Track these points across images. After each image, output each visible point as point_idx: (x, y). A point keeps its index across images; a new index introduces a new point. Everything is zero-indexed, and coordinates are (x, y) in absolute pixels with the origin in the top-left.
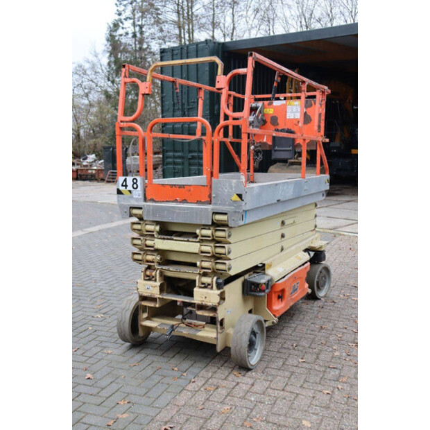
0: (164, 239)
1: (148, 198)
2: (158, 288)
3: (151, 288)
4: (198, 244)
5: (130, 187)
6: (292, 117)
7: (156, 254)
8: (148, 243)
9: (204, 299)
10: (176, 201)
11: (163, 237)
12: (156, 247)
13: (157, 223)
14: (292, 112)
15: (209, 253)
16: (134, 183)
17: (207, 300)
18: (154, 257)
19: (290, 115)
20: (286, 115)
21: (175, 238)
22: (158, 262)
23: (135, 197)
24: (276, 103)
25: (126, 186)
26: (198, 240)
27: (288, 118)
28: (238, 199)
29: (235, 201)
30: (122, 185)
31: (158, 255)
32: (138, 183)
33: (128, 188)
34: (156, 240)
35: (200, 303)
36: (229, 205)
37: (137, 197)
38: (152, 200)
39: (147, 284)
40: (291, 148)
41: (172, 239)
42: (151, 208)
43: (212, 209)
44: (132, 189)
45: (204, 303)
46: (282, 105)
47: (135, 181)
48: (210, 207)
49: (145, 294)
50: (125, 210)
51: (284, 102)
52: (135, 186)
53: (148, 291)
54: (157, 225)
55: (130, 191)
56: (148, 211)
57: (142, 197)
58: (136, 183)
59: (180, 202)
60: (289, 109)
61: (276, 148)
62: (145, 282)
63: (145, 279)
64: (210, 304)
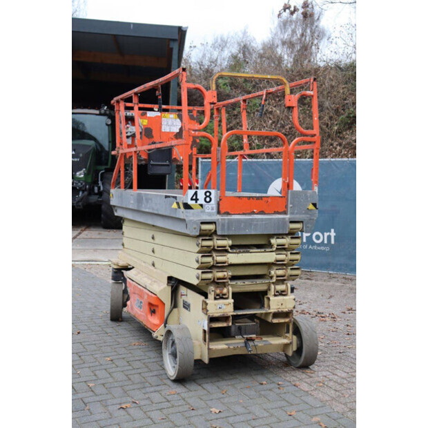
0: (240, 252)
1: (222, 211)
2: (232, 305)
3: (224, 307)
4: (274, 253)
5: (201, 201)
6: (168, 130)
7: (228, 270)
8: (220, 259)
9: (280, 306)
10: (253, 213)
11: (238, 251)
12: (230, 262)
14: (167, 125)
15: (284, 261)
16: (207, 196)
17: (283, 306)
18: (225, 273)
19: (165, 128)
20: (161, 128)
21: (251, 251)
22: (229, 278)
23: (207, 211)
24: (149, 114)
25: (196, 200)
26: (274, 249)
27: (163, 130)
28: (314, 208)
29: (311, 210)
30: (192, 199)
32: (212, 196)
33: (199, 202)
34: (229, 255)
35: (276, 311)
36: (305, 213)
37: (210, 211)
38: (228, 214)
39: (219, 304)
40: (167, 163)
41: (249, 252)
42: (227, 221)
43: (289, 219)
44: (203, 203)
45: (280, 310)
46: (157, 117)
47: (208, 194)
48: (287, 217)
49: (216, 315)
50: (195, 226)
51: (159, 114)
52: (208, 199)
53: (221, 310)
54: (229, 239)
55: (201, 205)
56: (223, 225)
57: (215, 210)
58: (209, 196)
59: (257, 214)
60: (164, 121)
61: (152, 162)
62: (216, 301)
63: (215, 299)
64: (287, 310)
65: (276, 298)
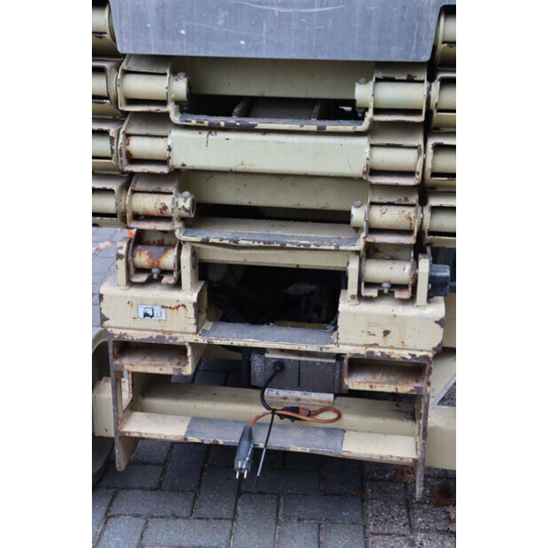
0: (213, 128)
2: (191, 312)
3: (162, 314)
4: (364, 141)
7: (172, 188)
8: (139, 146)
9: (379, 339)
11: (207, 120)
12: (177, 161)
13: (177, 65)
15: (411, 174)
17: (391, 340)
18: (167, 200)
21: (261, 124)
22: (182, 219)
26: (364, 126)
31: (181, 190)
34: (175, 135)
35: (362, 351)
39: (142, 302)
41: (251, 129)
45: (377, 352)
49: (136, 336)
53: (148, 323)
54: (174, 73)
56: (139, 16)
62: (135, 293)
63: (130, 283)
64: (406, 354)
65: (365, 307)
